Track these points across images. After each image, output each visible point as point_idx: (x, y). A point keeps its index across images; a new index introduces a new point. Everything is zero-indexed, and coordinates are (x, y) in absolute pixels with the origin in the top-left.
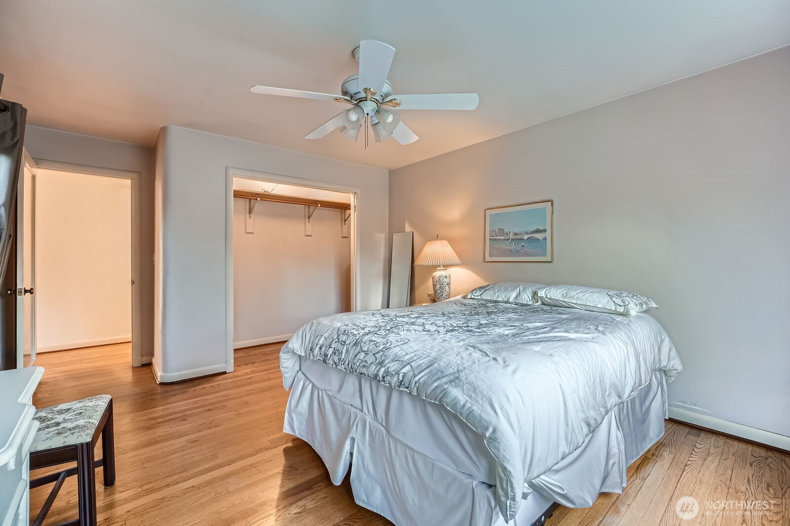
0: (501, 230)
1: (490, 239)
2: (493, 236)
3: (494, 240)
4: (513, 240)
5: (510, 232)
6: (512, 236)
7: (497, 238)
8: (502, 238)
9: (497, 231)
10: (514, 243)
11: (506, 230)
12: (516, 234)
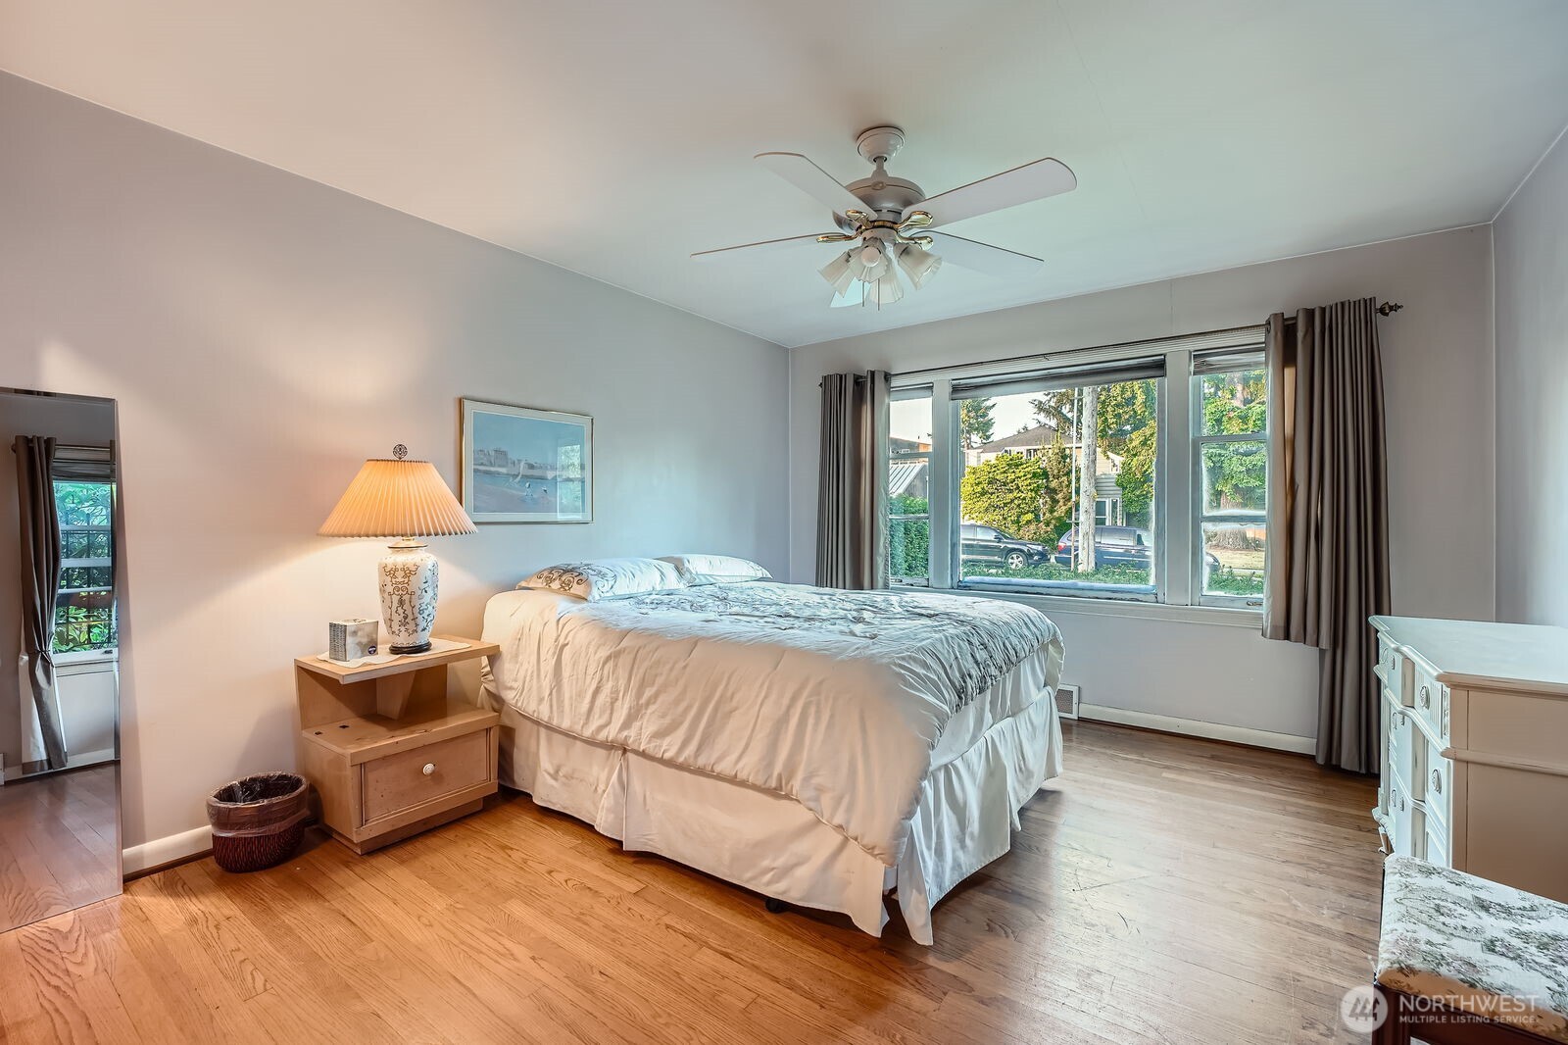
0: (501, 454)
1: (476, 471)
2: (482, 464)
3: (487, 473)
4: (526, 477)
5: (519, 461)
6: (522, 469)
7: (492, 469)
8: (503, 470)
9: (492, 453)
10: (527, 485)
11: (513, 456)
12: (531, 467)
